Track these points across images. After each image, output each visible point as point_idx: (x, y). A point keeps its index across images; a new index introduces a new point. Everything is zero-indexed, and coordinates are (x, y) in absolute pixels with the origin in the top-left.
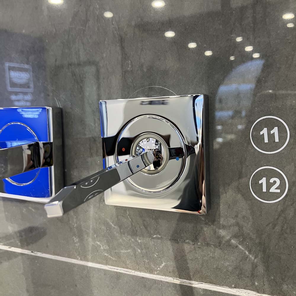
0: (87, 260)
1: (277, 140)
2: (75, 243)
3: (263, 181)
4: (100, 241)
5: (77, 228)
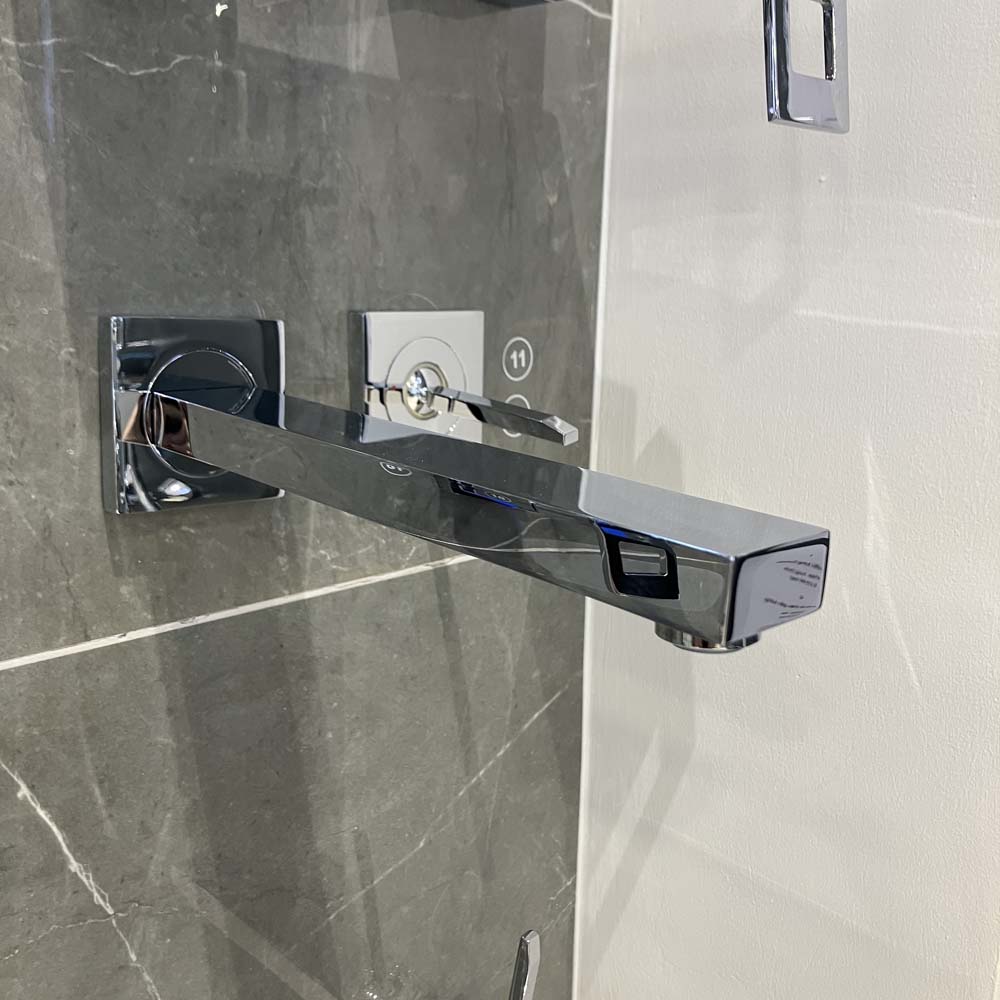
0: (302, 590)
2: (282, 566)
4: (326, 548)
5: (285, 538)
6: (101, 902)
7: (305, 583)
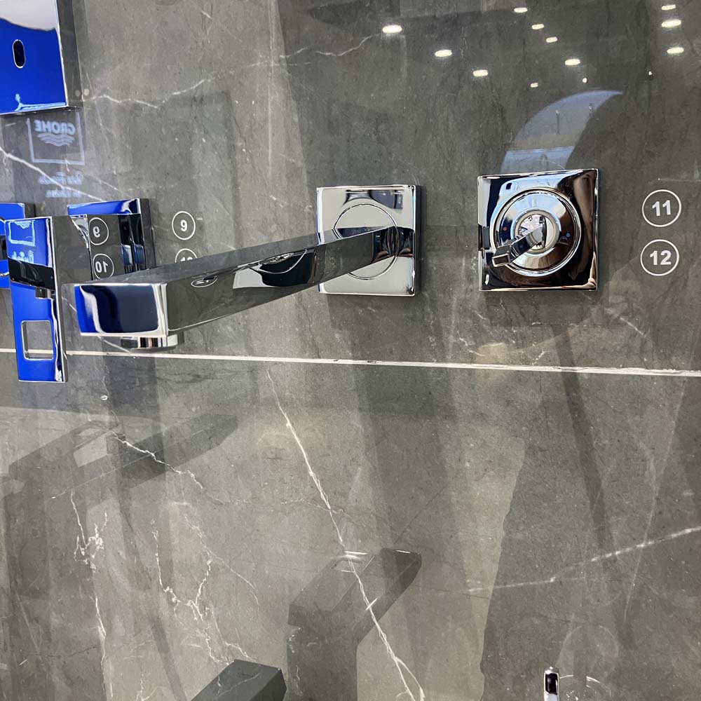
0: (446, 362)
1: (669, 213)
2: (431, 343)
3: (655, 254)
4: (464, 337)
5: (433, 325)
6: (324, 499)
7: (449, 357)
